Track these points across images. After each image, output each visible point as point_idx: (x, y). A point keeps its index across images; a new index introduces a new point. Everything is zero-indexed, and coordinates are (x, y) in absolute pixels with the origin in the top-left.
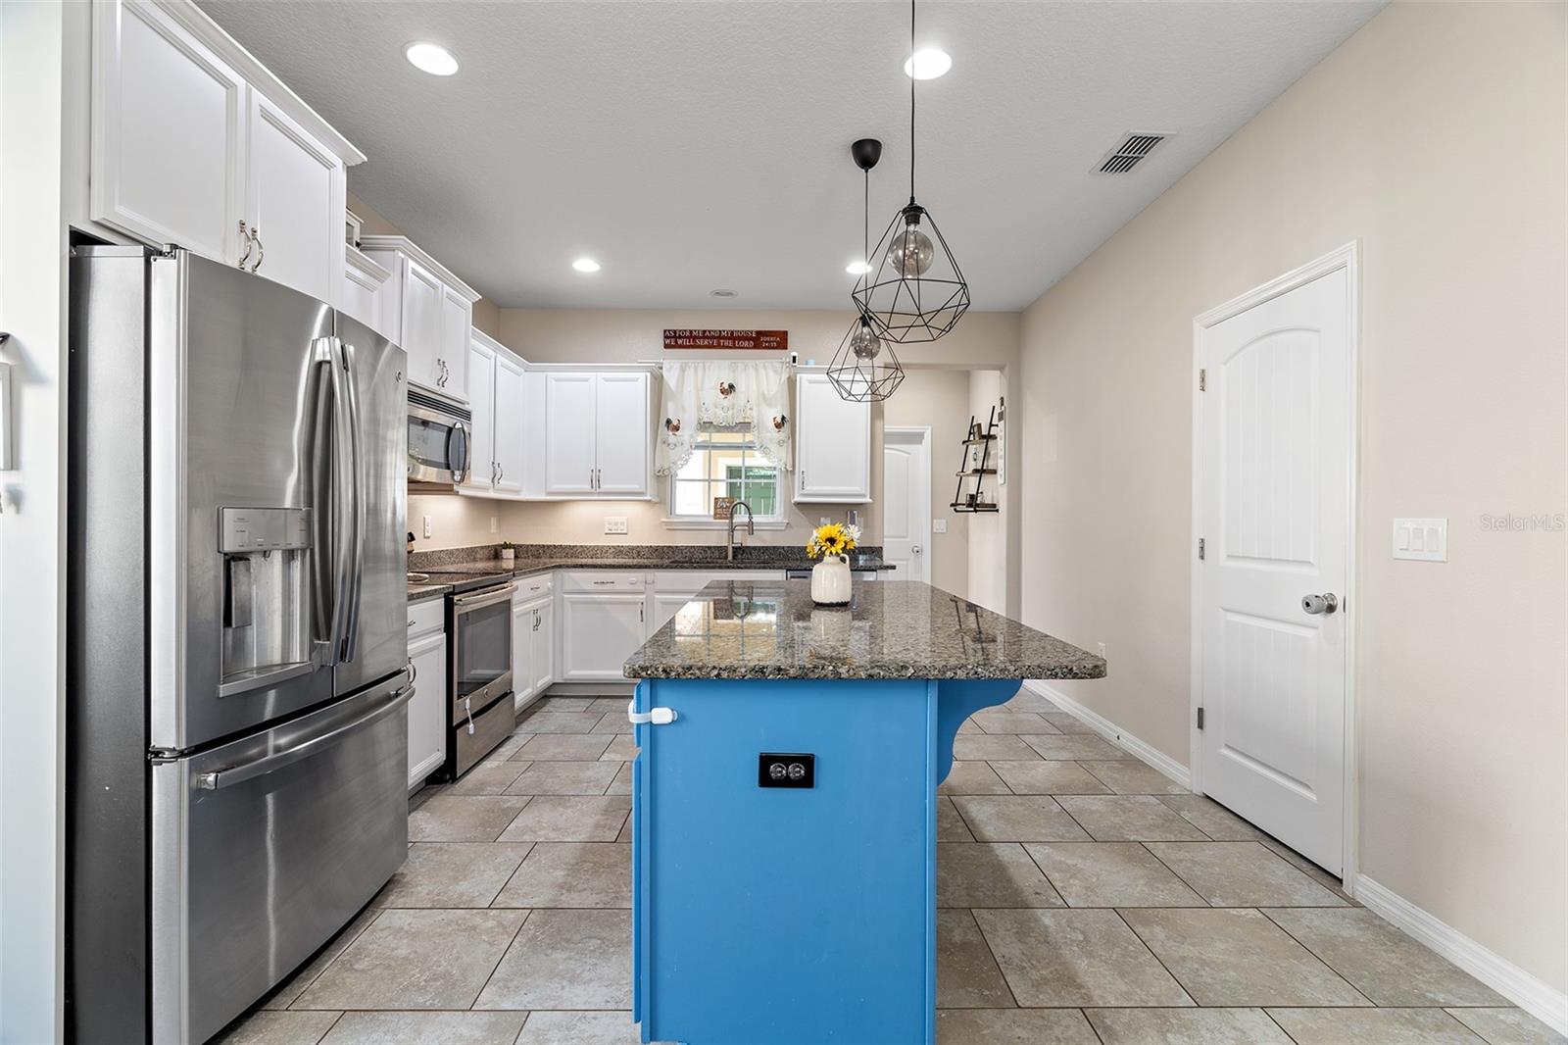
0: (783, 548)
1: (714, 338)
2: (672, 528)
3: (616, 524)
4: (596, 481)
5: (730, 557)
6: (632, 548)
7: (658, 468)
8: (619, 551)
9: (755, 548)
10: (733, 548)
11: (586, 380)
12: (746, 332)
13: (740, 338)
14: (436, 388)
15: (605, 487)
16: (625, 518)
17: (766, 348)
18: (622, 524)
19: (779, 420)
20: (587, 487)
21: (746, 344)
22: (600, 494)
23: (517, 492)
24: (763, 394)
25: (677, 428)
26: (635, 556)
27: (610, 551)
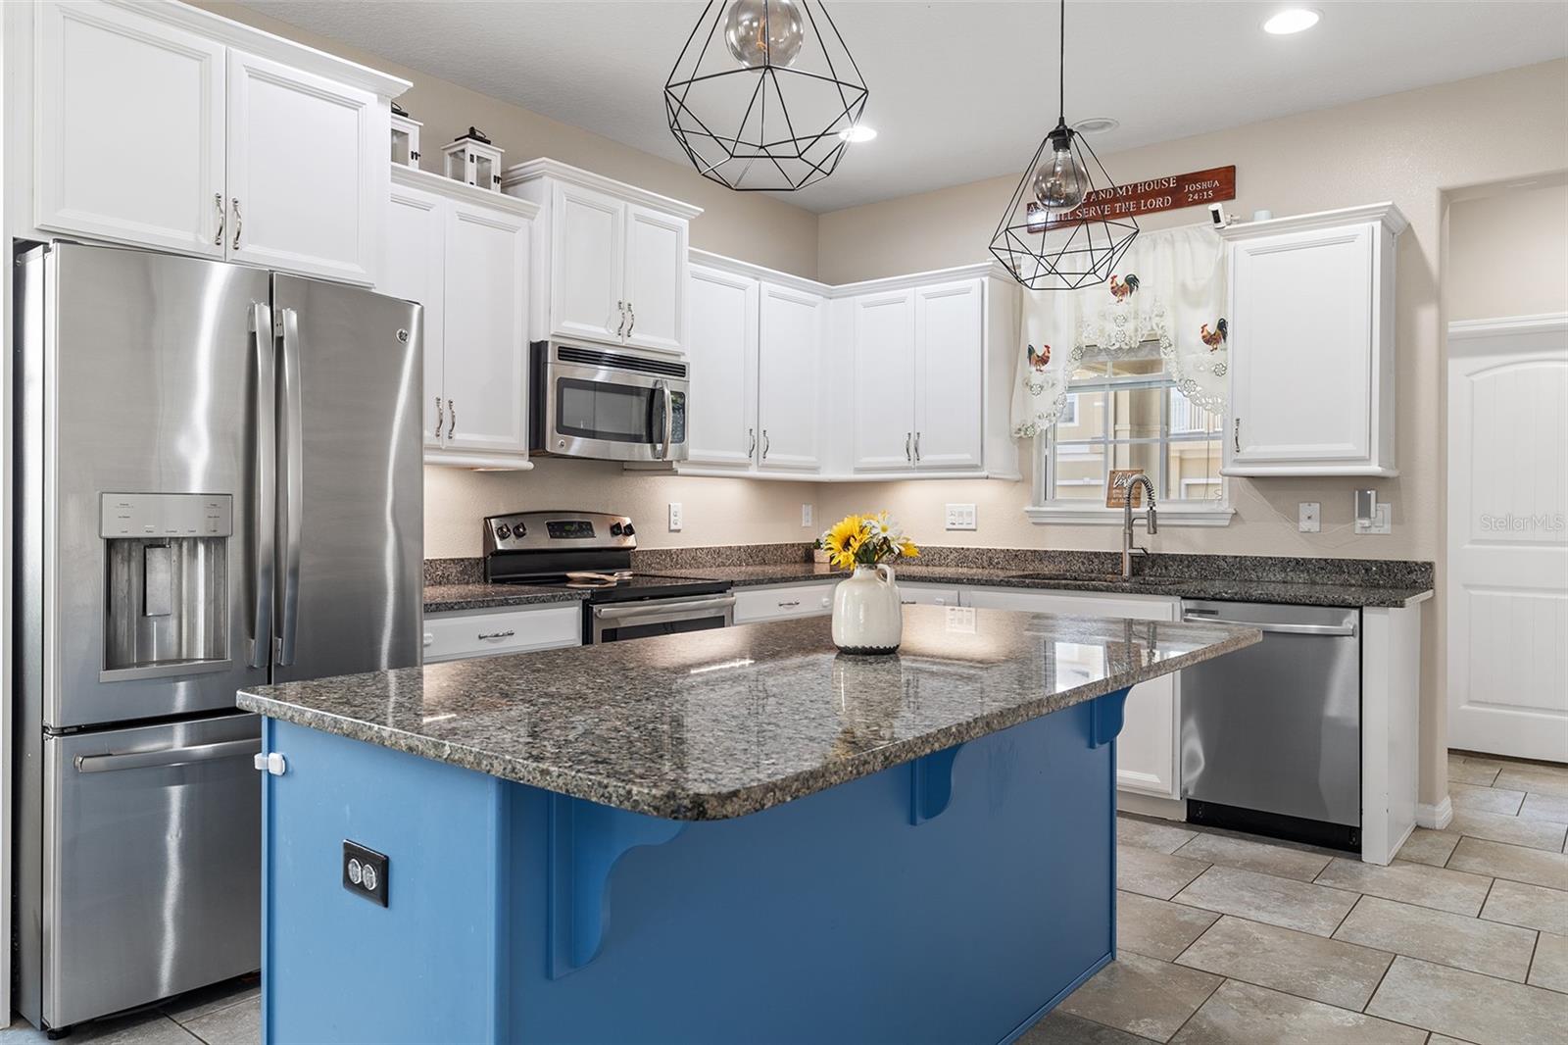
0: (1224, 558)
1: (1105, 201)
2: (1039, 523)
3: (961, 514)
4: (913, 449)
5: (1126, 573)
6: (980, 552)
7: (1015, 425)
8: (963, 556)
9: (1173, 557)
10: (1132, 556)
11: (902, 301)
12: (1159, 182)
13: (1147, 195)
14: (619, 340)
15: (927, 458)
16: (973, 505)
17: (1195, 203)
18: (969, 514)
19: (1212, 329)
20: (902, 459)
21: (1159, 202)
22: (921, 469)
23: (814, 469)
24: (1184, 286)
25: (1044, 360)
26: (985, 564)
27: (951, 557)
